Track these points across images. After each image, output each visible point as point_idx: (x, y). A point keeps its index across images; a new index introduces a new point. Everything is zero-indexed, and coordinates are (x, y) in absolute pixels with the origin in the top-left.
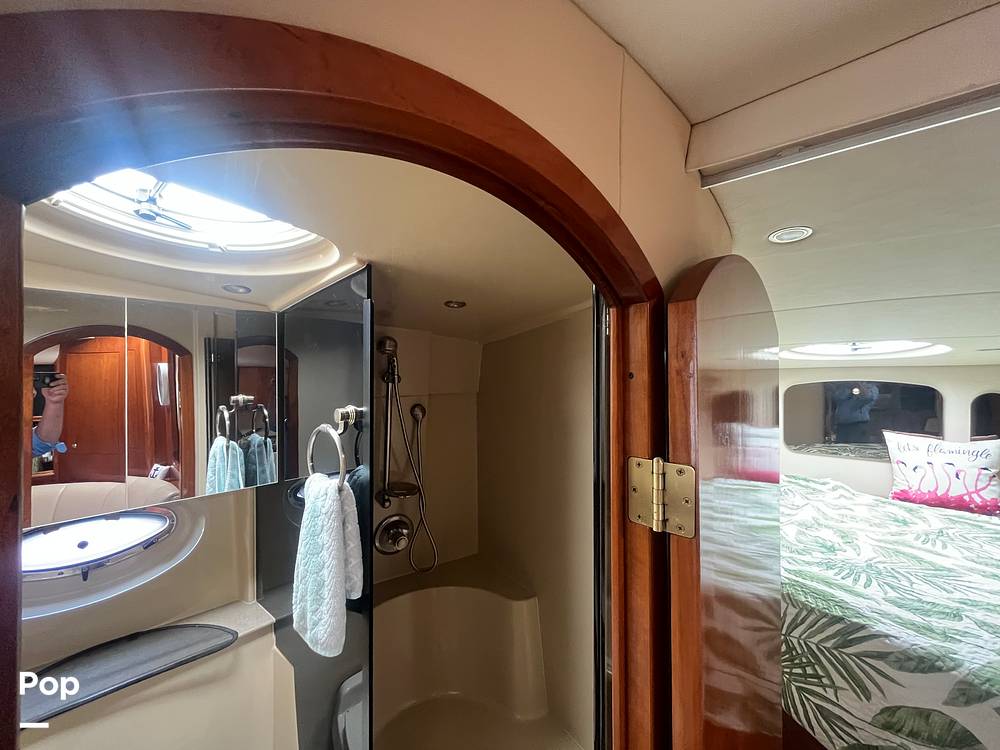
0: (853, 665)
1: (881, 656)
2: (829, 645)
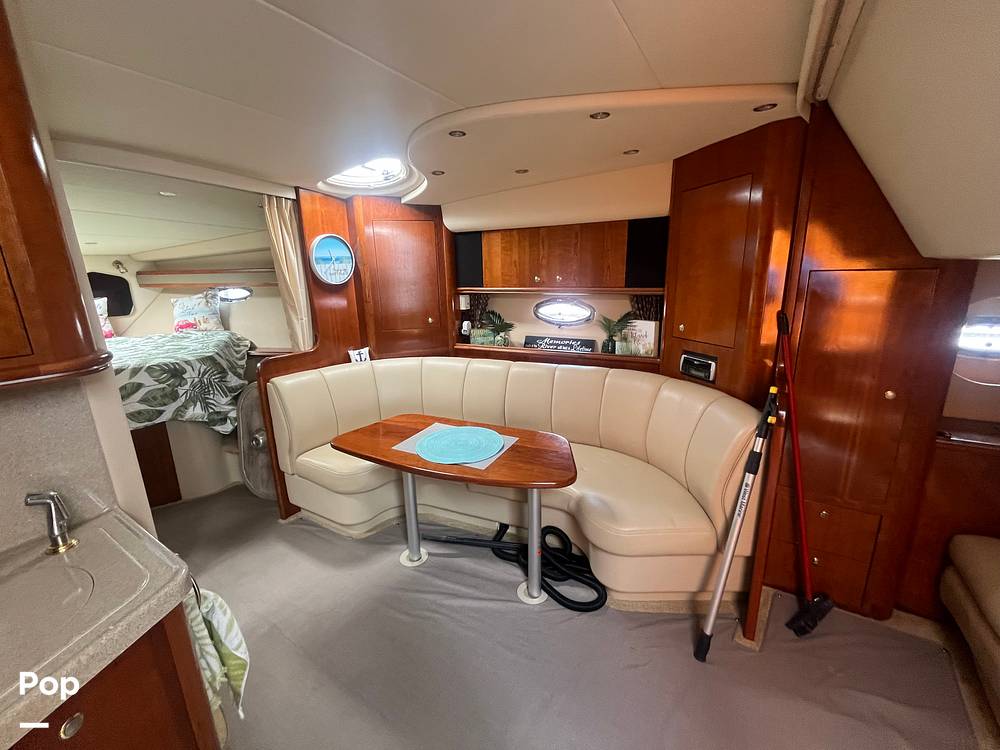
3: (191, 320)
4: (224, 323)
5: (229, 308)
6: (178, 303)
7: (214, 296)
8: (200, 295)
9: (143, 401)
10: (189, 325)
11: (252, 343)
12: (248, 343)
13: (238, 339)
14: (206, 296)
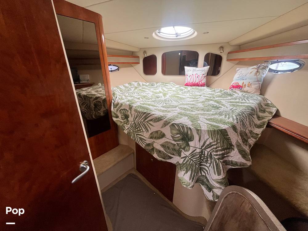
0: (146, 124)
1: (151, 120)
2: (142, 121)
3: (241, 84)
4: (262, 89)
5: (272, 78)
6: (239, 71)
7: (265, 68)
8: (255, 67)
9: (163, 146)
10: (238, 87)
11: (278, 111)
12: (274, 111)
13: (267, 105)
14: (259, 67)
